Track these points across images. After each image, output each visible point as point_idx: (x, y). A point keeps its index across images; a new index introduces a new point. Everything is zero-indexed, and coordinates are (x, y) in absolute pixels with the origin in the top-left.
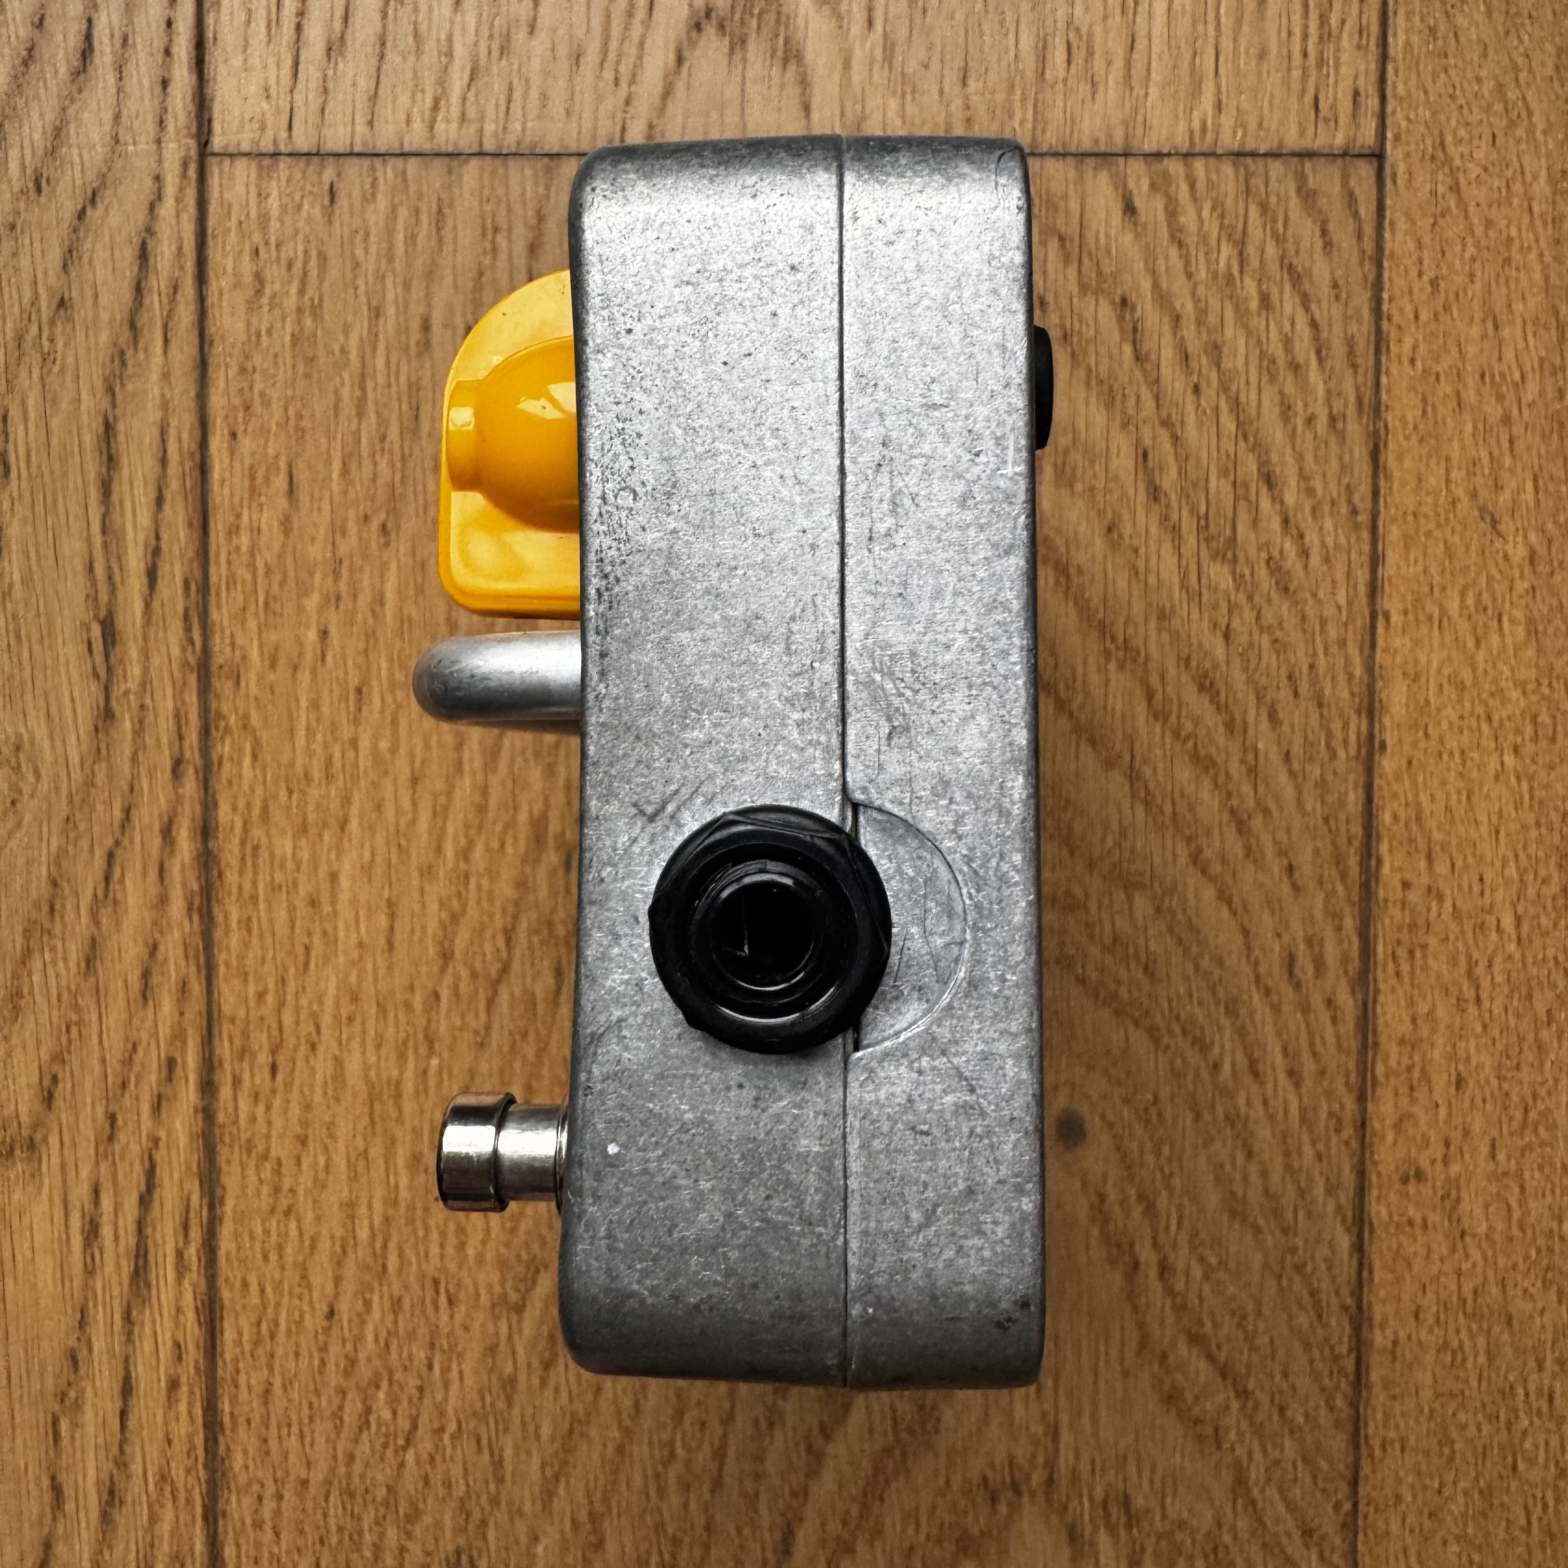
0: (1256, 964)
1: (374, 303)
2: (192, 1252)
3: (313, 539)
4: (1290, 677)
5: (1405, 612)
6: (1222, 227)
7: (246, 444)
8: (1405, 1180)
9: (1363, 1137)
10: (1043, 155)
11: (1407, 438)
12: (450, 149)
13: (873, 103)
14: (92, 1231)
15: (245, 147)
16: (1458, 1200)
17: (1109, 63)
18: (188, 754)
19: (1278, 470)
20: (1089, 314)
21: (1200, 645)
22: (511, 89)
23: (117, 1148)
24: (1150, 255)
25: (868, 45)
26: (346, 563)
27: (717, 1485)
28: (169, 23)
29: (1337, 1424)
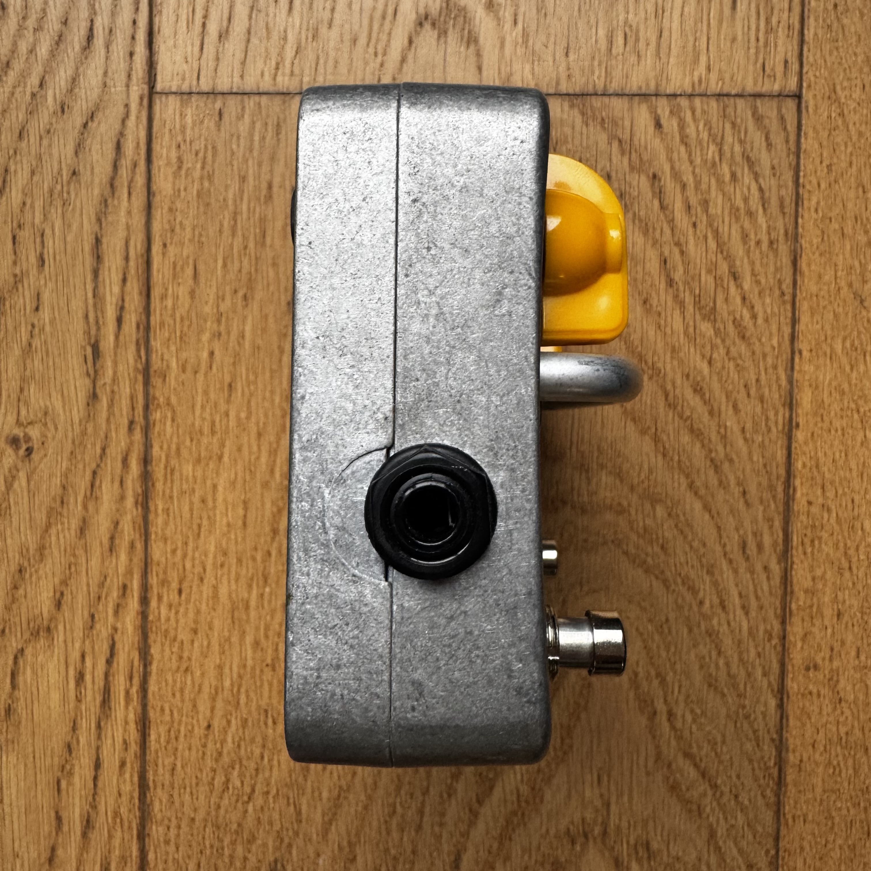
0: (724, 546)
1: (242, 173)
2: (134, 690)
3: (206, 303)
4: (745, 386)
5: (811, 351)
6: (710, 135)
7: (172, 250)
8: (808, 669)
9: (784, 646)
10: (610, 95)
11: (814, 253)
12: (285, 90)
13: (517, 67)
14: (80, 678)
15: (174, 89)
16: (838, 681)
17: (648, 44)
18: (137, 419)
19: (740, 270)
20: (635, 183)
21: (695, 367)
22: (318, 58)
23: (95, 632)
24: (669, 150)
25: (514, 34)
26: (224, 315)
27: (419, 828)
28: (134, 22)
29: (767, 805)
